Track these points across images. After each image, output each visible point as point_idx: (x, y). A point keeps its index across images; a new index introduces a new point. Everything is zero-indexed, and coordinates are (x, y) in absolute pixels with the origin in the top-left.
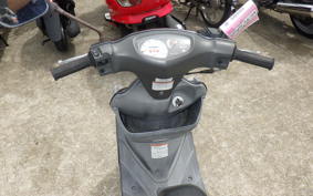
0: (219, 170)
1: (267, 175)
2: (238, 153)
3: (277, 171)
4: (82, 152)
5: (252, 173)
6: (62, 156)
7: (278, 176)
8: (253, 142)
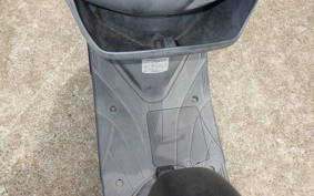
0: (227, 73)
1: (285, 84)
2: (254, 52)
3: (298, 79)
4: (42, 35)
5: (268, 80)
6: (14, 40)
7: (298, 86)
8: (275, 37)
